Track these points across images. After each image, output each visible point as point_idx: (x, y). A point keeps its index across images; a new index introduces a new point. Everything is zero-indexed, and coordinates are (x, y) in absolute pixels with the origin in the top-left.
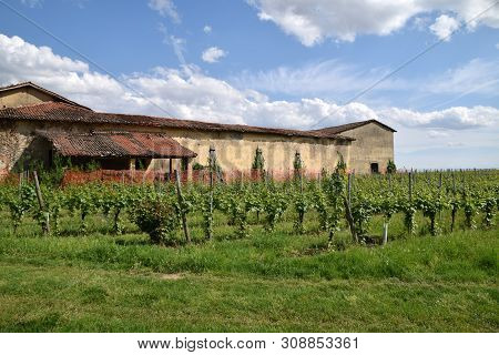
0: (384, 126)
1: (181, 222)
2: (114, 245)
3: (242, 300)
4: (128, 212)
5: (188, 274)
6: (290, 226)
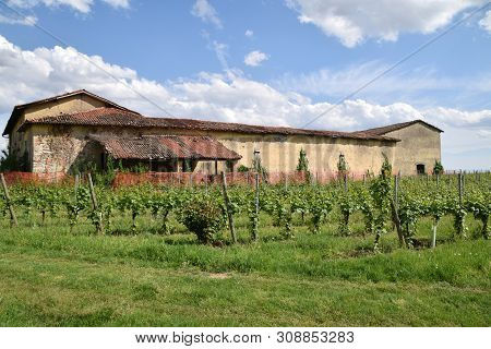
0: (430, 126)
1: (227, 223)
2: (163, 244)
3: (289, 301)
4: (177, 213)
5: (234, 273)
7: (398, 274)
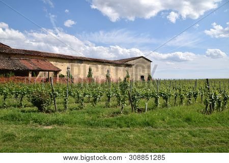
0: (147, 59)
1: (53, 102)
2: (20, 113)
3: (81, 138)
4: (27, 97)
5: (56, 126)
6: (104, 103)
7: (131, 124)
